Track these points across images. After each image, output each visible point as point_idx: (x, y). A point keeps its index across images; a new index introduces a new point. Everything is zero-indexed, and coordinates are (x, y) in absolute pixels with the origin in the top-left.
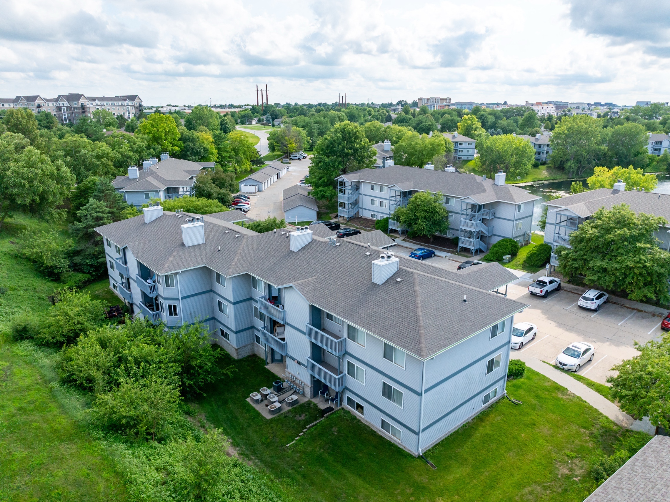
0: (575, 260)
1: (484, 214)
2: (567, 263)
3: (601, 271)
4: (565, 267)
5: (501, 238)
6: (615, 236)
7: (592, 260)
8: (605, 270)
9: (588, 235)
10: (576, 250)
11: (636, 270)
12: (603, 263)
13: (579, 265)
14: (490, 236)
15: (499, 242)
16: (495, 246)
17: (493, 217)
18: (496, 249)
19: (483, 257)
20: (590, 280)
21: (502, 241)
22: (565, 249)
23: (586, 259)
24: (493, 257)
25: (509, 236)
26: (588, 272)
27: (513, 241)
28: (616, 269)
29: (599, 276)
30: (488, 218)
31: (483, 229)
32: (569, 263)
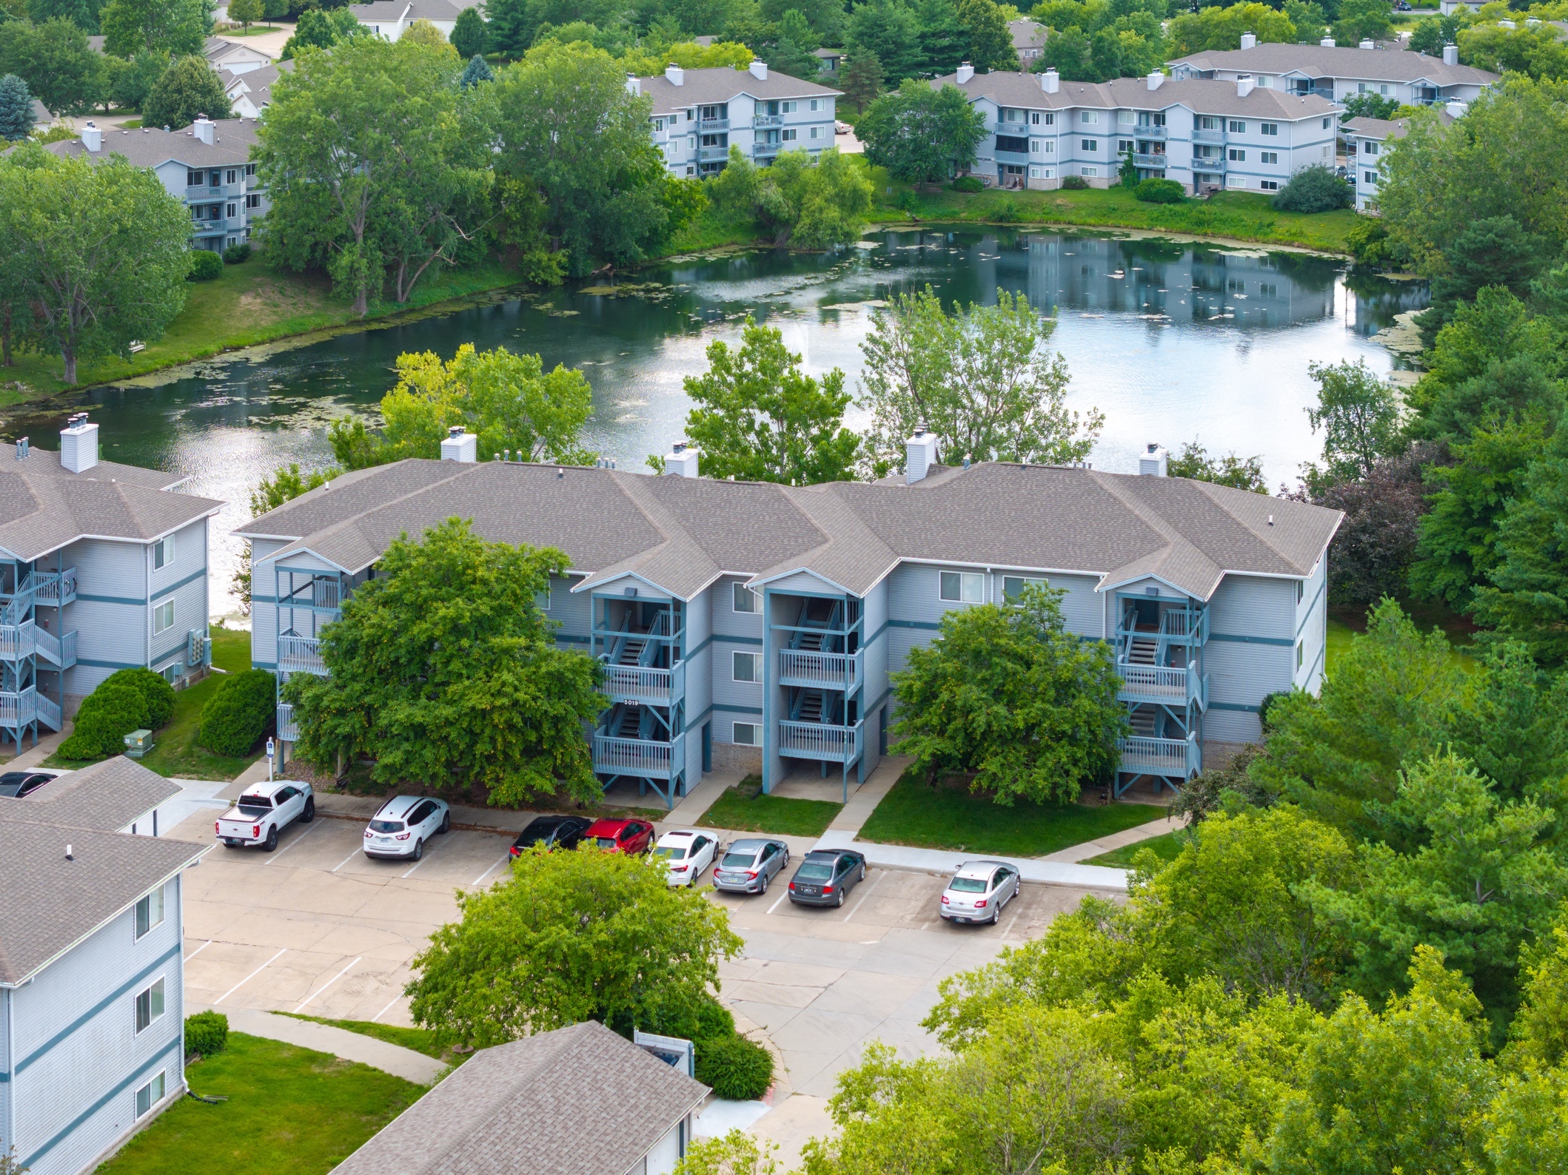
0: (341, 713)
1: (41, 593)
2: (320, 725)
3: (412, 735)
4: (315, 741)
5: (109, 672)
6: (436, 624)
7: (385, 705)
8: (419, 731)
9: (367, 631)
10: (340, 682)
11: (496, 717)
12: (414, 710)
13: (353, 727)
14: (71, 669)
15: (103, 688)
16: (91, 703)
17: (72, 597)
18: (99, 714)
19: (54, 750)
20: (386, 766)
21: (115, 679)
22: (312, 681)
23: (370, 706)
24: (91, 744)
25: (138, 660)
26: (380, 745)
27: (151, 675)
28: (448, 723)
29: (407, 752)
30: (53, 602)
31: (41, 646)
32: (325, 727)
